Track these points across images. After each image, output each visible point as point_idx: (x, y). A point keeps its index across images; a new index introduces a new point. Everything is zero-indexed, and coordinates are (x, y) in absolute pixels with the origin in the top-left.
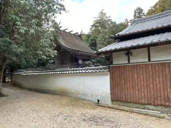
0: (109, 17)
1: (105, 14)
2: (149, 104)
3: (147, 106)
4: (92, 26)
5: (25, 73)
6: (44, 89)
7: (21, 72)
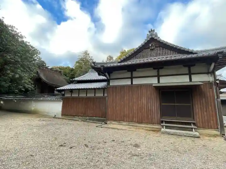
0: (92, 57)
1: (88, 54)
2: (76, 116)
3: (75, 117)
4: (77, 62)
5: (6, 98)
6: (28, 110)
7: (2, 96)
